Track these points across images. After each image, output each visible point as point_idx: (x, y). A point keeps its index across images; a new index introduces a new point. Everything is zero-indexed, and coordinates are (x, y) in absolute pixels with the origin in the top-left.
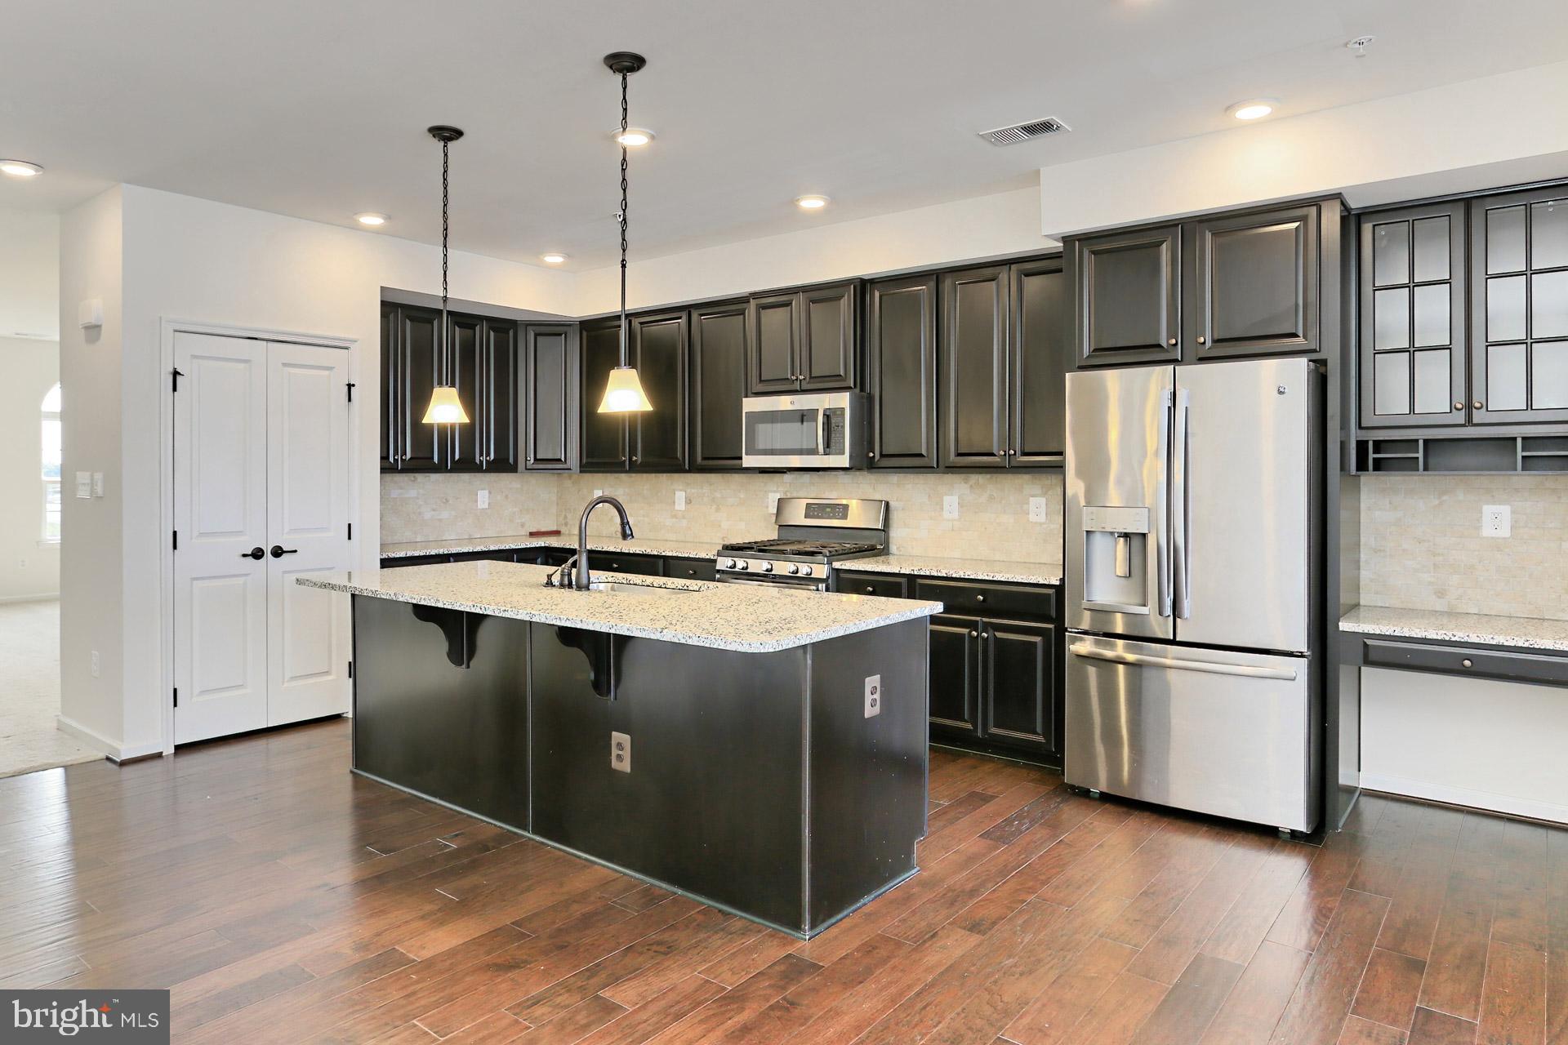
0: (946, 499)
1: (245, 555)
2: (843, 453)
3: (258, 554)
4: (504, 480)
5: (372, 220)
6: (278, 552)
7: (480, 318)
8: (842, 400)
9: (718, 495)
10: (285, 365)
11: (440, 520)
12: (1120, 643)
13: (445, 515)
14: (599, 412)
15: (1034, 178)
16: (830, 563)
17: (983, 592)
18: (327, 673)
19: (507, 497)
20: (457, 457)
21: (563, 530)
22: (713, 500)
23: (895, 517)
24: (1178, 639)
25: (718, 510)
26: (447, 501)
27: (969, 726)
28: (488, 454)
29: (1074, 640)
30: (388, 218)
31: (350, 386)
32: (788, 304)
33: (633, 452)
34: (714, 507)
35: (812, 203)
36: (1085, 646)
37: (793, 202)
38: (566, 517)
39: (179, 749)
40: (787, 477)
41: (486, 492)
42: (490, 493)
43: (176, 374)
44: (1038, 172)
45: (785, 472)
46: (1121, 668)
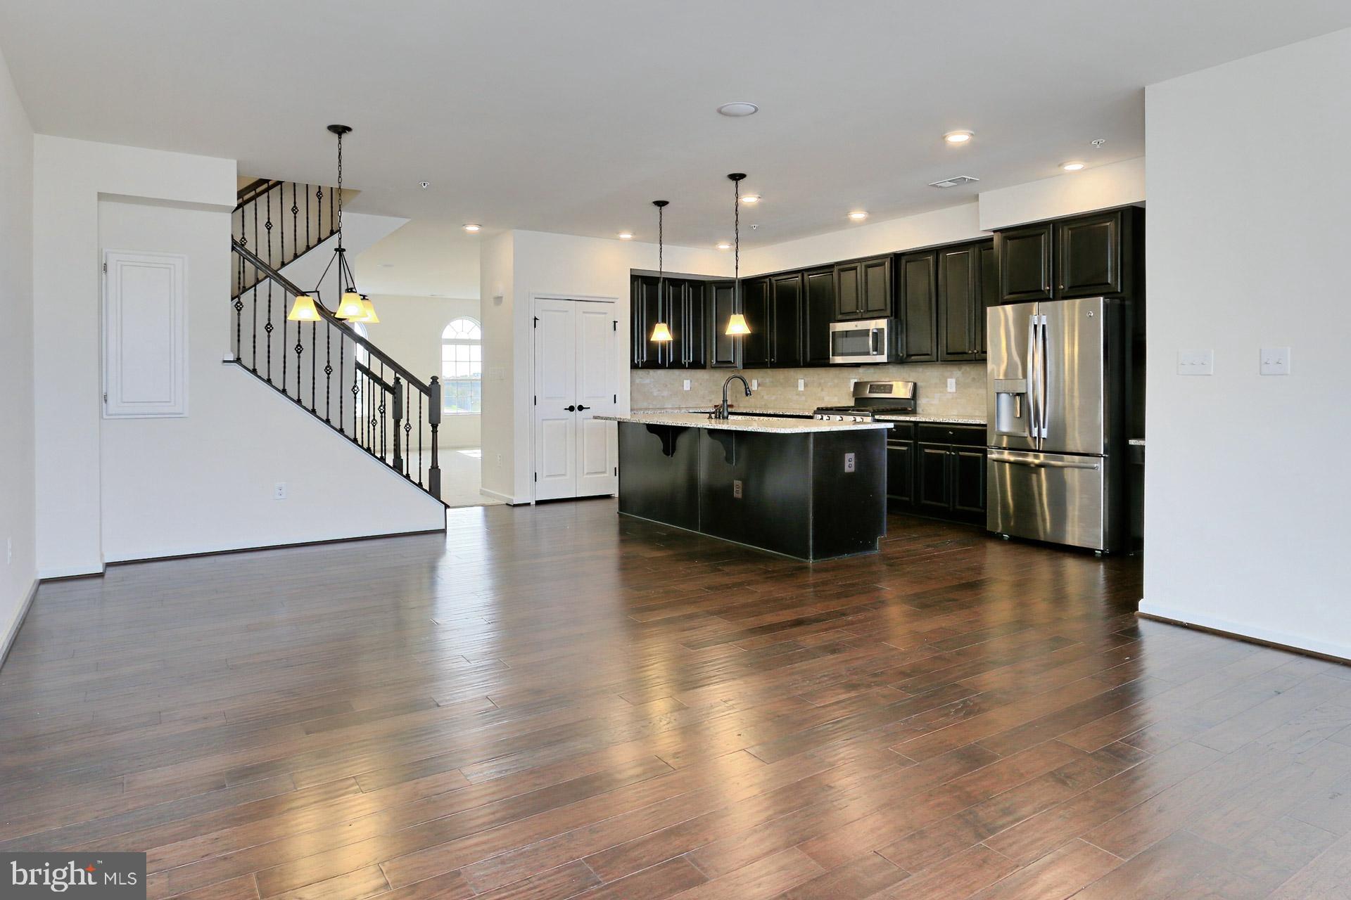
0: (949, 380)
1: (566, 409)
2: (883, 354)
3: (571, 409)
4: (700, 374)
5: (626, 236)
6: (581, 408)
7: (684, 281)
8: (882, 324)
9: (822, 381)
10: (584, 312)
11: (663, 397)
12: (1006, 452)
13: (665, 393)
14: (750, 332)
15: (976, 198)
16: (873, 416)
17: (952, 430)
18: (604, 472)
19: (701, 384)
20: (671, 361)
21: (734, 404)
22: (820, 384)
23: (920, 392)
24: (1041, 449)
25: (822, 390)
26: (666, 386)
27: (946, 505)
28: (689, 359)
29: (992, 453)
30: (634, 234)
31: (615, 322)
32: (855, 269)
33: (772, 356)
34: (820, 388)
35: (858, 215)
36: (995, 456)
37: (847, 213)
38: (736, 397)
39: (539, 503)
40: (861, 370)
41: (689, 381)
42: (691, 381)
43: (535, 319)
44: (978, 195)
45: (859, 367)
46: (1007, 464)
